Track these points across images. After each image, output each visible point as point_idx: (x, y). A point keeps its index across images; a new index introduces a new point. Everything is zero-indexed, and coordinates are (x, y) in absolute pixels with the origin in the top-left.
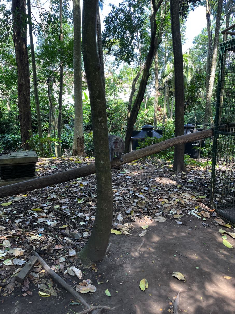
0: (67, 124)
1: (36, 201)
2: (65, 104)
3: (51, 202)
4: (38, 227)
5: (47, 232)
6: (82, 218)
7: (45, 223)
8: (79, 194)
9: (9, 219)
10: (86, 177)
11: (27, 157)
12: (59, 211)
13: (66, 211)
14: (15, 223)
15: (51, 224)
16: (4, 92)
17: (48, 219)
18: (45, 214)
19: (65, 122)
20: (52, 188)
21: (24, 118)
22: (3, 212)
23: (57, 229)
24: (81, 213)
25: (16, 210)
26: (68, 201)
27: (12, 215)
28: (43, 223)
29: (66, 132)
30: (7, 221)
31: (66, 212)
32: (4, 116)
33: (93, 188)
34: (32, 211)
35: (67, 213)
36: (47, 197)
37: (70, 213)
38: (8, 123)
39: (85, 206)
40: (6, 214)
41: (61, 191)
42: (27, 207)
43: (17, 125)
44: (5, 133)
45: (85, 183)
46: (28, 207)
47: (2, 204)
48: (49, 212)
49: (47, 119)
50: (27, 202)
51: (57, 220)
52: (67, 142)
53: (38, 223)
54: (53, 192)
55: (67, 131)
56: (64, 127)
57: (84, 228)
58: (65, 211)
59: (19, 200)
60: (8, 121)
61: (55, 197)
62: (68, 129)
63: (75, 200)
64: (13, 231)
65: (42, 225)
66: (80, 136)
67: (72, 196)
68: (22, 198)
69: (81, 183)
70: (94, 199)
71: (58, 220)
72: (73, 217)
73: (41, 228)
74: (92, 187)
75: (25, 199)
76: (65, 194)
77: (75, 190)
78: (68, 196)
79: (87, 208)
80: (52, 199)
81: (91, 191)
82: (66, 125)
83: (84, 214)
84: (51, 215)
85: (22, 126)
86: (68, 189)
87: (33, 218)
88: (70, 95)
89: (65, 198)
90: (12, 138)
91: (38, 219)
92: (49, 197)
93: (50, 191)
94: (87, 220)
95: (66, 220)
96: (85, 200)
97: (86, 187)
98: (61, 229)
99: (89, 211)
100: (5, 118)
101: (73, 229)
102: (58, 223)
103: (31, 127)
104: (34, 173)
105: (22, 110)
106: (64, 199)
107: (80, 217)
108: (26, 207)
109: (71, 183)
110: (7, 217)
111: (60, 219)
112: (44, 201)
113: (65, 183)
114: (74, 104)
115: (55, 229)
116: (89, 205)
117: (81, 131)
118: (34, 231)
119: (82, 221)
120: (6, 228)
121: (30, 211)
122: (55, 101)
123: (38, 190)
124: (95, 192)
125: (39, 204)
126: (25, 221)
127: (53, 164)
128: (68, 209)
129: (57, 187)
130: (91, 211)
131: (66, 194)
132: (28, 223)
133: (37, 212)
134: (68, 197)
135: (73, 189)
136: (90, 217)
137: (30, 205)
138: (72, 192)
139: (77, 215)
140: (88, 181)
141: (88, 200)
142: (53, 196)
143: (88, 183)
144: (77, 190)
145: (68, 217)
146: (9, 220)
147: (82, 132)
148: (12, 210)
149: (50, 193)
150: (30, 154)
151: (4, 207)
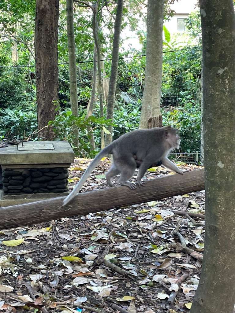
0: (126, 91)
1: (69, 242)
2: (124, 49)
3: (97, 246)
4: (74, 293)
5: (92, 306)
6: (162, 286)
7: (88, 287)
8: (155, 234)
9: (20, 272)
10: (168, 201)
11: (54, 151)
12: (114, 265)
13: (130, 268)
14: (31, 280)
15: (99, 291)
16: (8, 27)
17: (94, 280)
18: (87, 269)
19: (121, 88)
20: (98, 219)
21: (45, 76)
22: (8, 257)
23: (111, 302)
24: (159, 274)
25: (31, 255)
26: (131, 247)
27: (24, 264)
28: (83, 288)
29: (122, 108)
30: (15, 275)
31: (128, 270)
32: (4, 73)
33: (183, 226)
34: (62, 260)
35: (130, 271)
36: (90, 236)
37: (138, 272)
38: (13, 88)
39: (168, 261)
40: (13, 260)
41: (118, 226)
42: (52, 252)
43: (29, 91)
44: (6, 107)
45: (167, 214)
46: (55, 252)
47: (5, 243)
48: (95, 266)
49: (87, 81)
50: (51, 243)
51: (111, 284)
52: (123, 129)
53: (74, 286)
54: (101, 226)
55: (125, 106)
56: (118, 98)
57: (168, 307)
58: (127, 268)
59: (36, 237)
60: (12, 83)
61: (105, 236)
62: (127, 102)
63: (147, 248)
64: (27, 296)
65: (81, 290)
66: (153, 115)
67: (140, 238)
68: (41, 234)
69: (157, 213)
70: (188, 248)
71: (113, 283)
72: (144, 282)
73: (80, 296)
74: (182, 224)
75: (48, 236)
76: (125, 233)
77: (146, 226)
78: (131, 236)
79: (172, 266)
80: (99, 241)
81: (179, 231)
82: (123, 93)
83: (166, 277)
84: (99, 272)
85: (41, 93)
86: (130, 224)
87: (64, 275)
88: (135, 32)
89: (125, 241)
90: (18, 116)
91: (74, 278)
92: (93, 235)
93: (96, 225)
94: (173, 291)
95: (128, 285)
96: (166, 248)
97: (167, 221)
98: (120, 303)
99: (177, 272)
100: (6, 78)
101: (145, 307)
102: (113, 291)
103: (56, 95)
104: (65, 185)
105: (41, 60)
106: (123, 242)
107: (158, 283)
108: (49, 252)
109: (137, 211)
110: (16, 268)
111: (116, 282)
112: (85, 243)
113: (125, 211)
114: (141, 51)
115: (108, 301)
116: (176, 261)
117: (156, 106)
118: (68, 302)
119: (163, 291)
120: (13, 289)
121: (57, 261)
122: (104, 43)
123: (73, 220)
124: (188, 234)
125: (74, 247)
126: (48, 278)
127: (99, 172)
128: (132, 263)
129: (108, 218)
130: (181, 273)
131: (128, 232)
132: (54, 283)
133: (72, 263)
134: (132, 240)
135: (141, 224)
136: (180, 285)
137: (58, 248)
138: (140, 230)
139: (151, 278)
140: (172, 209)
141: (175, 248)
142: (102, 234)
143: (173, 214)
144: (150, 227)
145: (133, 280)
146: (19, 274)
147: (157, 108)
148: (23, 255)
149: (96, 227)
150: (60, 148)
151: (9, 248)
